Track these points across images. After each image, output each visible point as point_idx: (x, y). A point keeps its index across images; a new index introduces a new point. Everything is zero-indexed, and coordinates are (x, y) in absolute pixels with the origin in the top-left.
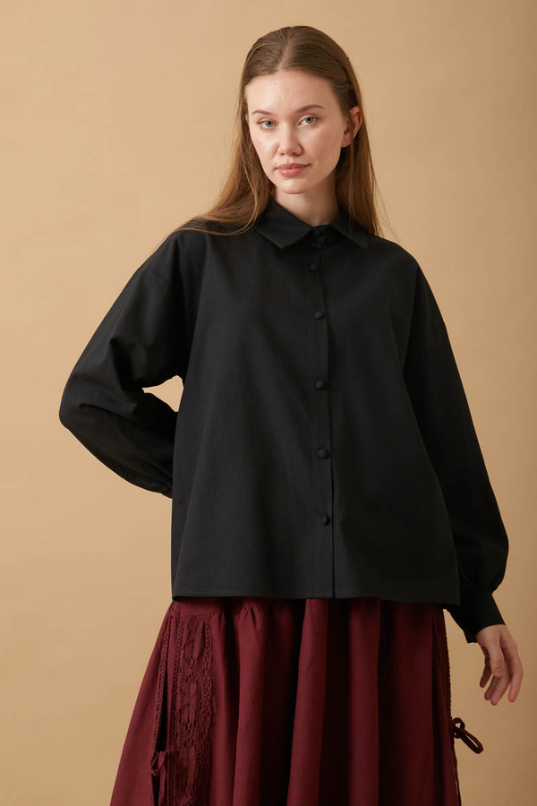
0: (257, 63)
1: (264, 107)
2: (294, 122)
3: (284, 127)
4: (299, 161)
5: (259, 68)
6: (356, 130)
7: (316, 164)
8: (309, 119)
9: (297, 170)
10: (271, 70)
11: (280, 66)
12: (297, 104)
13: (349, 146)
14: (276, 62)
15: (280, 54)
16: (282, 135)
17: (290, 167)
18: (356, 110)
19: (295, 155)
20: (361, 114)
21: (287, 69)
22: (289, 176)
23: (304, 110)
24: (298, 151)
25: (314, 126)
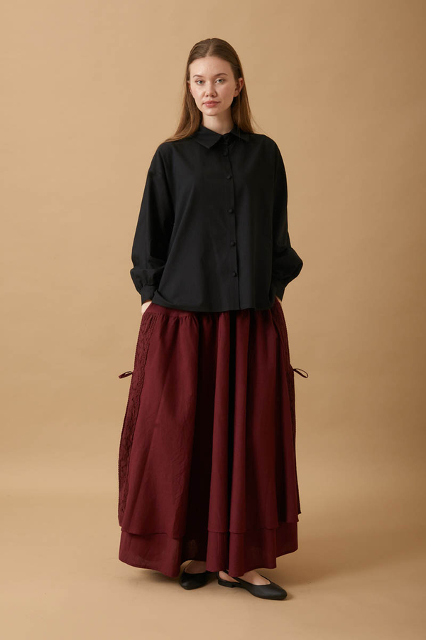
0: (196, 53)
1: (199, 73)
2: (213, 82)
3: (208, 83)
4: (215, 99)
5: (196, 55)
6: (240, 89)
7: (223, 102)
8: (220, 80)
9: (213, 104)
10: (203, 56)
11: (208, 54)
12: (216, 72)
13: (238, 96)
14: (206, 52)
15: (207, 49)
16: (207, 88)
17: (210, 102)
18: (241, 79)
19: (213, 96)
20: (243, 82)
21: (211, 55)
22: (210, 107)
23: (218, 75)
24: (215, 95)
25: (223, 83)
